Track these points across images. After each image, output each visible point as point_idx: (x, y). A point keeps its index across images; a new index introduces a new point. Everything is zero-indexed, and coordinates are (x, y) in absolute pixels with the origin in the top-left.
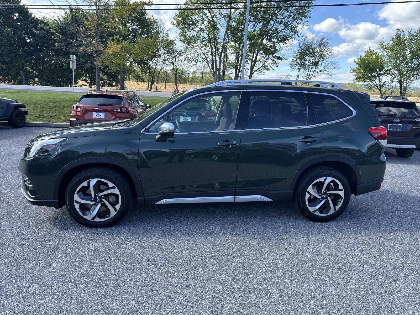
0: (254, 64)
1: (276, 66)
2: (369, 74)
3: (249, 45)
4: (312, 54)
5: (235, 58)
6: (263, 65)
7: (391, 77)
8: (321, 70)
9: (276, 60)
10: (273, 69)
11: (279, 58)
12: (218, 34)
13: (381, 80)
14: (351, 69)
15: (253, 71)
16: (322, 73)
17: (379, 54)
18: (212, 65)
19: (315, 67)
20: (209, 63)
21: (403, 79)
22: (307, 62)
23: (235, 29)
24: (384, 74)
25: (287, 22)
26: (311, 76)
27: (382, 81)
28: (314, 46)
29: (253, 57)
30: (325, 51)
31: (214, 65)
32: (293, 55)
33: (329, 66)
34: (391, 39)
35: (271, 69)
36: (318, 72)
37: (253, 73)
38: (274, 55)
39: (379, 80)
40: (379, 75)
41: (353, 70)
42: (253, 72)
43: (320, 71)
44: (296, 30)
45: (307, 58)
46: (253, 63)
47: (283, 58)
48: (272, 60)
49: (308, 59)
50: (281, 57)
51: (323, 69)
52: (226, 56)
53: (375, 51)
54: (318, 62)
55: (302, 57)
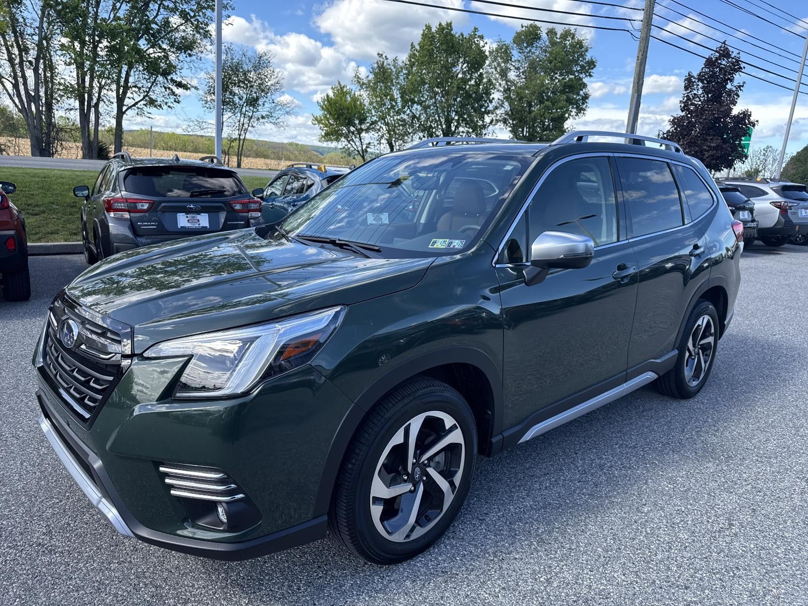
0: (125, 93)
1: (175, 101)
2: (344, 128)
3: (106, 50)
4: (245, 82)
5: (75, 74)
6: (144, 97)
7: (377, 135)
8: (264, 115)
9: (174, 89)
10: (169, 107)
11: (180, 85)
12: (23, 14)
13: (362, 141)
14: (314, 117)
15: (124, 108)
16: (267, 122)
17: (355, 94)
18: (16, 86)
19: (251, 108)
20: (4, 80)
21: (394, 139)
22: (236, 99)
23: (68, 8)
24: (367, 130)
25: (187, 10)
26: (246, 126)
27: (366, 142)
28: (246, 68)
29: (119, 77)
30: (267, 80)
31: (22, 88)
32: (207, 81)
33: (277, 108)
34: (371, 70)
35: (165, 107)
36: (258, 119)
37: (124, 113)
38: (169, 78)
39: (360, 140)
40: (360, 131)
41: (316, 119)
42: (124, 110)
43: (263, 117)
44: (207, 29)
45: (236, 90)
46: (121, 91)
47: (189, 86)
48: (165, 88)
49: (237, 92)
50: (184, 82)
51: (268, 113)
52: (51, 67)
53: (348, 88)
54: (257, 99)
55: (225, 88)
